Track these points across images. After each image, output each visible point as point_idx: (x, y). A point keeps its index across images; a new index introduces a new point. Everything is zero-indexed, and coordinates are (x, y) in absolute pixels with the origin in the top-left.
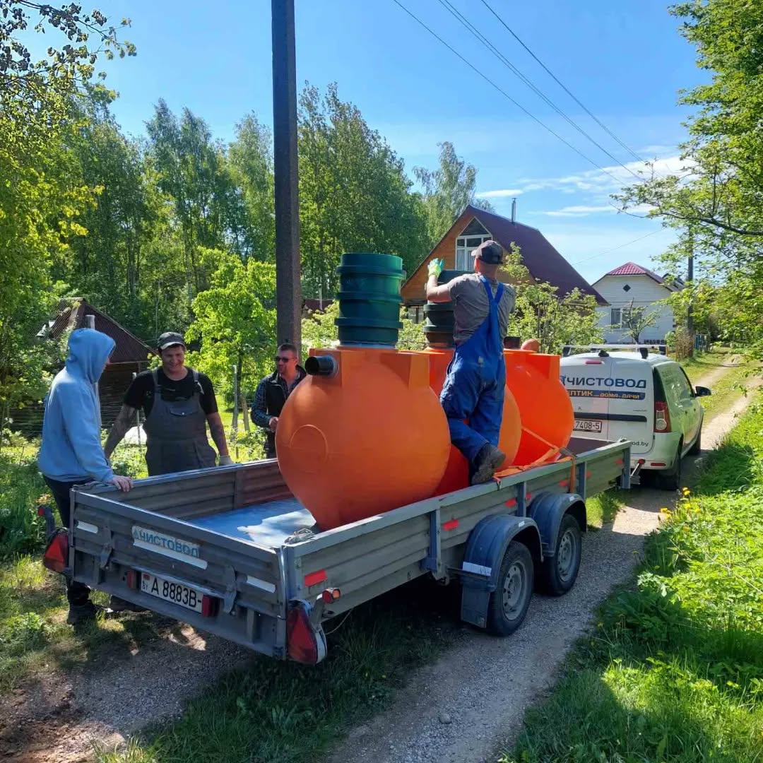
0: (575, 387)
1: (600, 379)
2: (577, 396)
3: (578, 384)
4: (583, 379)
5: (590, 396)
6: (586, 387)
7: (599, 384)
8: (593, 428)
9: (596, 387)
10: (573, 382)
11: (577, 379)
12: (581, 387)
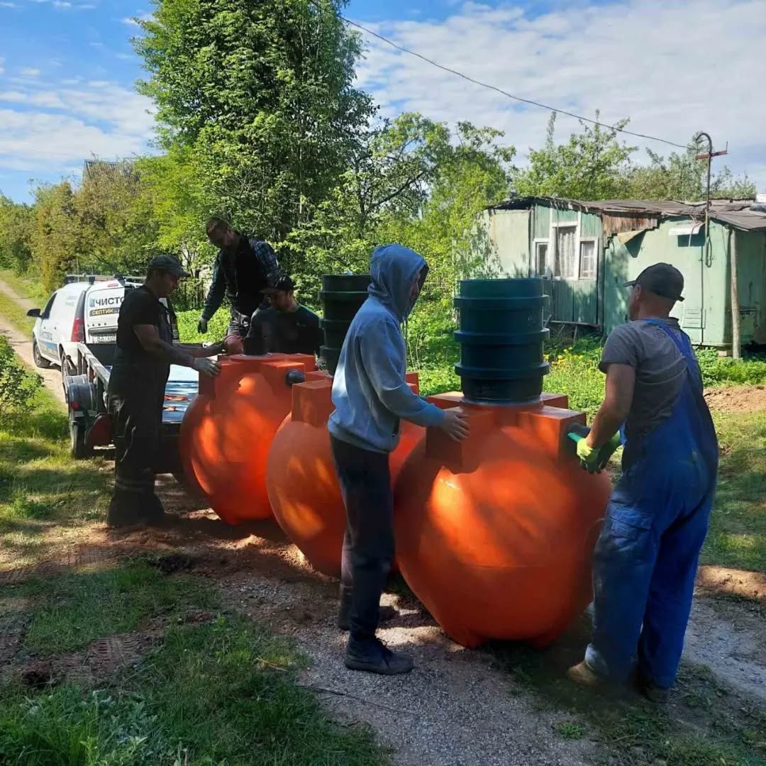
1: (117, 298)
3: (103, 304)
6: (108, 306)
7: (117, 303)
10: (100, 303)
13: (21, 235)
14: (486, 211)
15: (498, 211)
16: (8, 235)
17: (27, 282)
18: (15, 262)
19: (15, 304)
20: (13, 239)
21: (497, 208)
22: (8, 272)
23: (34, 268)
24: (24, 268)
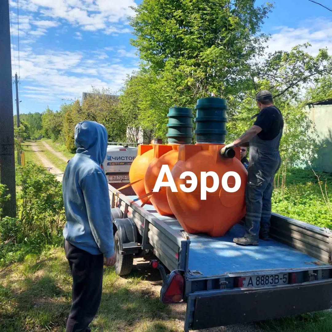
0: (116, 161)
1: (127, 157)
2: (117, 165)
3: (117, 159)
4: (120, 157)
5: (123, 165)
6: (121, 161)
7: (127, 159)
8: (126, 179)
9: (125, 161)
10: (115, 159)
11: (117, 157)
12: (119, 161)
13: (56, 124)
14: (307, 106)
15: (316, 106)
16: (50, 124)
17: (58, 145)
18: (53, 136)
19: (53, 154)
20: (53, 126)
21: (315, 104)
22: (49, 140)
23: (61, 139)
24: (56, 138)
